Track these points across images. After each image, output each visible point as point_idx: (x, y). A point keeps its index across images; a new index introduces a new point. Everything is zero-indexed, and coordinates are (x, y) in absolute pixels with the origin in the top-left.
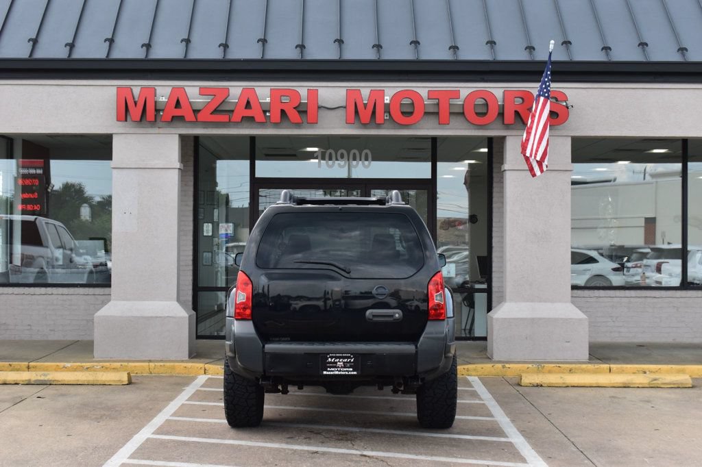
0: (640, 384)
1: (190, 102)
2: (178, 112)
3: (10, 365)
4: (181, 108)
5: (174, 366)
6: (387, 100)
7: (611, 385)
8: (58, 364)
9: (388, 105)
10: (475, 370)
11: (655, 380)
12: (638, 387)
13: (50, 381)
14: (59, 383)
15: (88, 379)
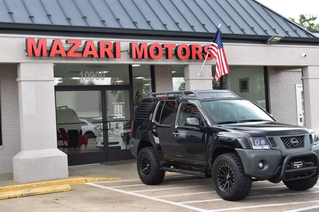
1: (63, 47)
4: (60, 50)
5: (71, 180)
8: (13, 186)
13: (33, 193)
14: (38, 194)
15: (52, 190)
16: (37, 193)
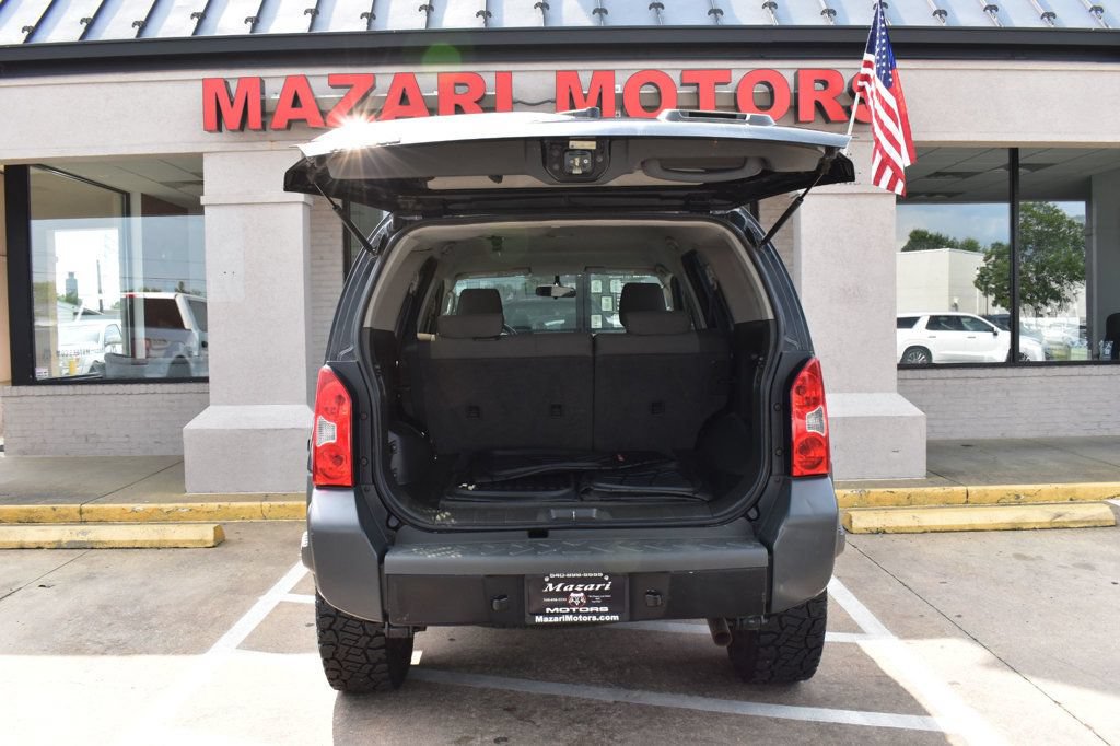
0: (1037, 523)
1: (316, 100)
2: (296, 113)
3: (54, 509)
4: (301, 107)
6: (619, 89)
7: (992, 527)
8: (124, 506)
9: (621, 96)
11: (1059, 516)
12: (1035, 529)
13: (92, 542)
14: (106, 546)
15: (151, 539)
16: (103, 542)
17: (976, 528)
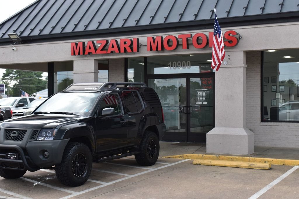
0: (244, 166)
4: (91, 49)
10: (191, 156)
17: (226, 166)
